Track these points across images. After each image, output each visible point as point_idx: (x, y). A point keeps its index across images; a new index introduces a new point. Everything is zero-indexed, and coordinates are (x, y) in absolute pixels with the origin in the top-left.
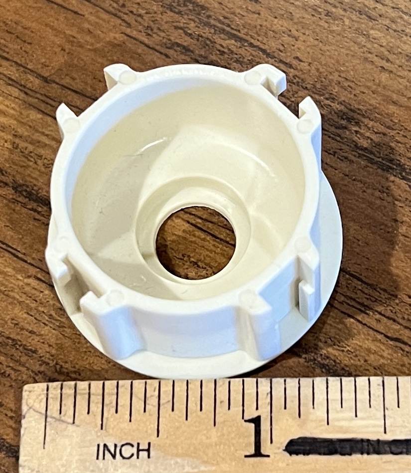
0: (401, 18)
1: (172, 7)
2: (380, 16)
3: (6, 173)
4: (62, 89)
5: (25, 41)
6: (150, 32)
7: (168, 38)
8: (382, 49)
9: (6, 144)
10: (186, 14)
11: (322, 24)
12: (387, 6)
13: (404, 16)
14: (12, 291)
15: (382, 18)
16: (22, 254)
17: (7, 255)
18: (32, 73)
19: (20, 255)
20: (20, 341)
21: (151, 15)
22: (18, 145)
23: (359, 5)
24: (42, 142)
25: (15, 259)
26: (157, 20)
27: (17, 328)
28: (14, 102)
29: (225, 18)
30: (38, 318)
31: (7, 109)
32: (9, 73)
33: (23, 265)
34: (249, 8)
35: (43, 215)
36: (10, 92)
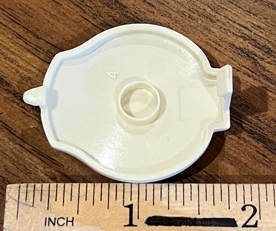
0: (228, 23)
1: (108, 5)
2: (218, 20)
3: (11, 85)
4: (46, 43)
5: (29, 16)
6: (95, 17)
7: (105, 21)
8: (217, 38)
9: (12, 70)
10: (115, 9)
11: (186, 22)
12: (221, 15)
13: (230, 21)
14: (6, 151)
15: (218, 22)
16: (14, 131)
17: (6, 130)
18: (30, 33)
19: (13, 132)
20: (7, 179)
21: (97, 8)
22: (19, 71)
23: (207, 13)
24: (32, 71)
25: (10, 133)
26: (99, 11)
27: (7, 171)
28: (19, 47)
29: (136, 13)
30: (18, 167)
31: (15, 51)
32: (19, 31)
33: (14, 137)
34: (149, 9)
35: (27, 111)
36: (18, 42)
